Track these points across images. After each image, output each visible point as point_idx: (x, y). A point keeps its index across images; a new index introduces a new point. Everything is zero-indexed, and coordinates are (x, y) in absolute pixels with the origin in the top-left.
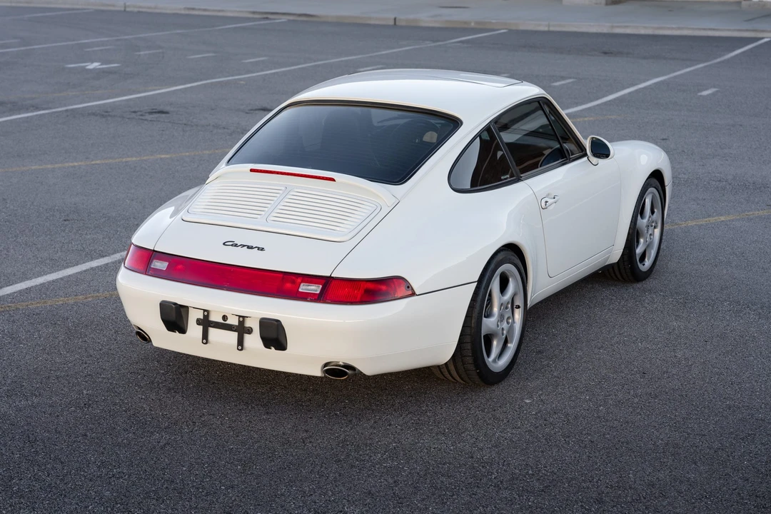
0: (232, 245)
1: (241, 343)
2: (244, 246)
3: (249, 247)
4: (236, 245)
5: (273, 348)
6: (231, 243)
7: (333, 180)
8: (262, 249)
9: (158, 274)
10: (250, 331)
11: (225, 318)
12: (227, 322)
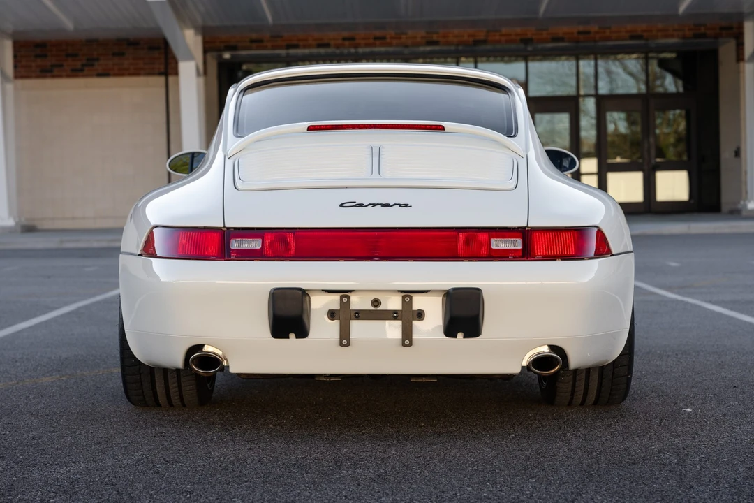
0: (355, 206)
1: (407, 335)
2: (375, 205)
3: (383, 205)
4: (361, 205)
5: (460, 335)
6: (353, 204)
7: (441, 128)
8: (407, 206)
9: (246, 256)
10: (420, 315)
11: (376, 302)
12: (381, 308)
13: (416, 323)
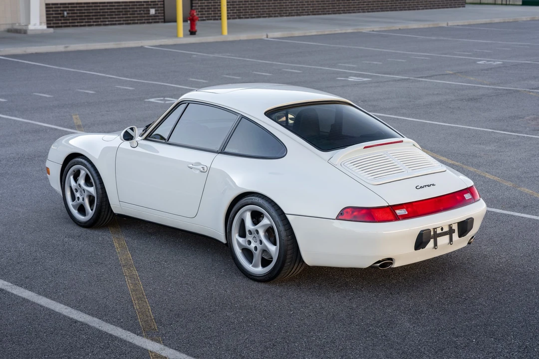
1: (451, 240)
2: (426, 186)
3: (429, 186)
5: (462, 236)
7: (402, 141)
9: (404, 217)
10: (453, 232)
11: (442, 229)
12: (444, 231)
13: (453, 234)
